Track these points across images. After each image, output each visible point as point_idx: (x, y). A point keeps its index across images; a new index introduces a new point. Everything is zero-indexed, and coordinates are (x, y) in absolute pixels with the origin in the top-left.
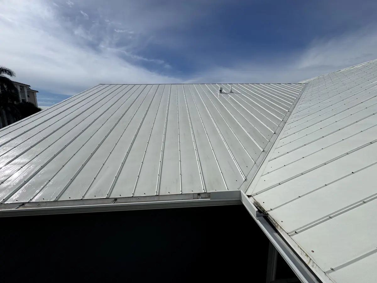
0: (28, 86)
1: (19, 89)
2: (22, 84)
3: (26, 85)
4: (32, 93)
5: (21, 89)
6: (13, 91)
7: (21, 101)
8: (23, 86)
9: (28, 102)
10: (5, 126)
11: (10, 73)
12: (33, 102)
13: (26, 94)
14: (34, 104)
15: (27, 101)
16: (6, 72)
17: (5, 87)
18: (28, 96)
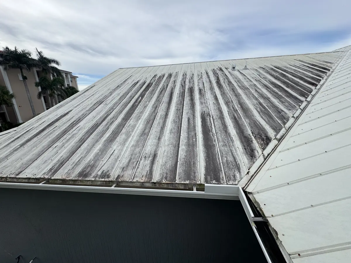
0: (70, 73)
1: (64, 76)
2: (67, 72)
3: (69, 72)
4: (74, 78)
5: (66, 76)
6: (61, 78)
7: (66, 86)
8: (67, 73)
9: (71, 87)
10: (57, 104)
11: (57, 63)
12: (75, 87)
13: (70, 79)
14: (76, 87)
15: (71, 85)
16: (55, 62)
17: (55, 74)
18: (71, 81)
